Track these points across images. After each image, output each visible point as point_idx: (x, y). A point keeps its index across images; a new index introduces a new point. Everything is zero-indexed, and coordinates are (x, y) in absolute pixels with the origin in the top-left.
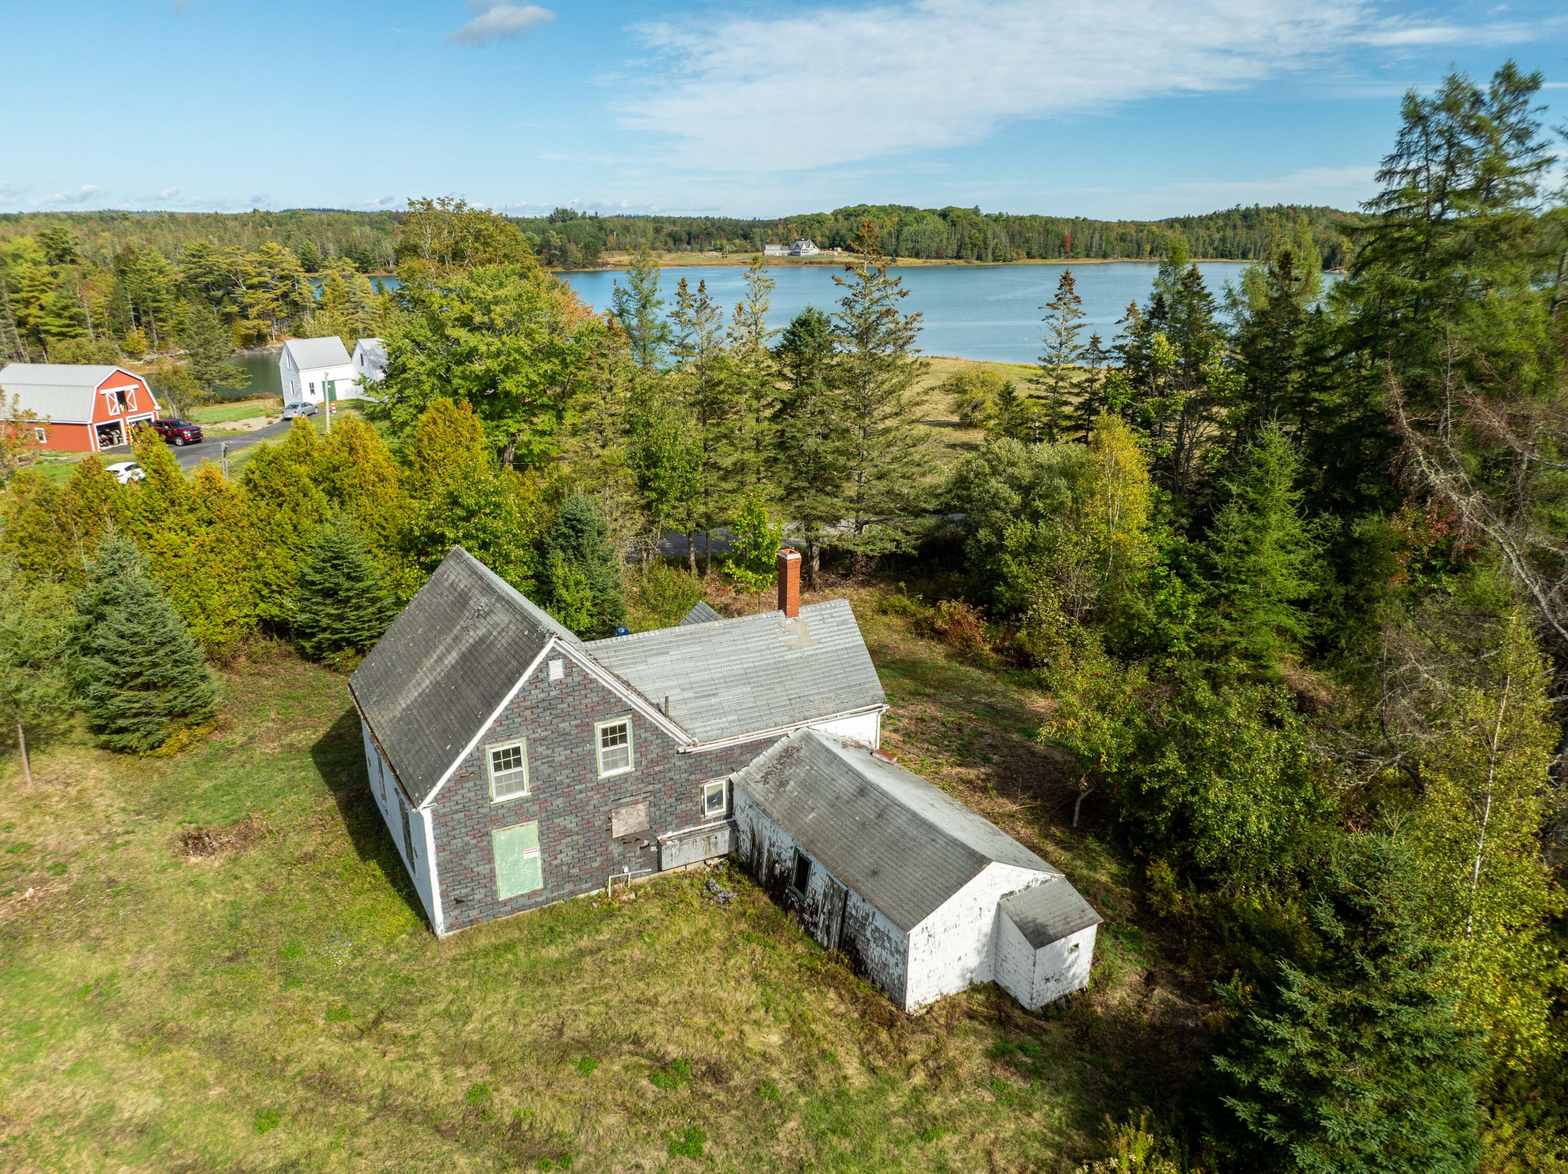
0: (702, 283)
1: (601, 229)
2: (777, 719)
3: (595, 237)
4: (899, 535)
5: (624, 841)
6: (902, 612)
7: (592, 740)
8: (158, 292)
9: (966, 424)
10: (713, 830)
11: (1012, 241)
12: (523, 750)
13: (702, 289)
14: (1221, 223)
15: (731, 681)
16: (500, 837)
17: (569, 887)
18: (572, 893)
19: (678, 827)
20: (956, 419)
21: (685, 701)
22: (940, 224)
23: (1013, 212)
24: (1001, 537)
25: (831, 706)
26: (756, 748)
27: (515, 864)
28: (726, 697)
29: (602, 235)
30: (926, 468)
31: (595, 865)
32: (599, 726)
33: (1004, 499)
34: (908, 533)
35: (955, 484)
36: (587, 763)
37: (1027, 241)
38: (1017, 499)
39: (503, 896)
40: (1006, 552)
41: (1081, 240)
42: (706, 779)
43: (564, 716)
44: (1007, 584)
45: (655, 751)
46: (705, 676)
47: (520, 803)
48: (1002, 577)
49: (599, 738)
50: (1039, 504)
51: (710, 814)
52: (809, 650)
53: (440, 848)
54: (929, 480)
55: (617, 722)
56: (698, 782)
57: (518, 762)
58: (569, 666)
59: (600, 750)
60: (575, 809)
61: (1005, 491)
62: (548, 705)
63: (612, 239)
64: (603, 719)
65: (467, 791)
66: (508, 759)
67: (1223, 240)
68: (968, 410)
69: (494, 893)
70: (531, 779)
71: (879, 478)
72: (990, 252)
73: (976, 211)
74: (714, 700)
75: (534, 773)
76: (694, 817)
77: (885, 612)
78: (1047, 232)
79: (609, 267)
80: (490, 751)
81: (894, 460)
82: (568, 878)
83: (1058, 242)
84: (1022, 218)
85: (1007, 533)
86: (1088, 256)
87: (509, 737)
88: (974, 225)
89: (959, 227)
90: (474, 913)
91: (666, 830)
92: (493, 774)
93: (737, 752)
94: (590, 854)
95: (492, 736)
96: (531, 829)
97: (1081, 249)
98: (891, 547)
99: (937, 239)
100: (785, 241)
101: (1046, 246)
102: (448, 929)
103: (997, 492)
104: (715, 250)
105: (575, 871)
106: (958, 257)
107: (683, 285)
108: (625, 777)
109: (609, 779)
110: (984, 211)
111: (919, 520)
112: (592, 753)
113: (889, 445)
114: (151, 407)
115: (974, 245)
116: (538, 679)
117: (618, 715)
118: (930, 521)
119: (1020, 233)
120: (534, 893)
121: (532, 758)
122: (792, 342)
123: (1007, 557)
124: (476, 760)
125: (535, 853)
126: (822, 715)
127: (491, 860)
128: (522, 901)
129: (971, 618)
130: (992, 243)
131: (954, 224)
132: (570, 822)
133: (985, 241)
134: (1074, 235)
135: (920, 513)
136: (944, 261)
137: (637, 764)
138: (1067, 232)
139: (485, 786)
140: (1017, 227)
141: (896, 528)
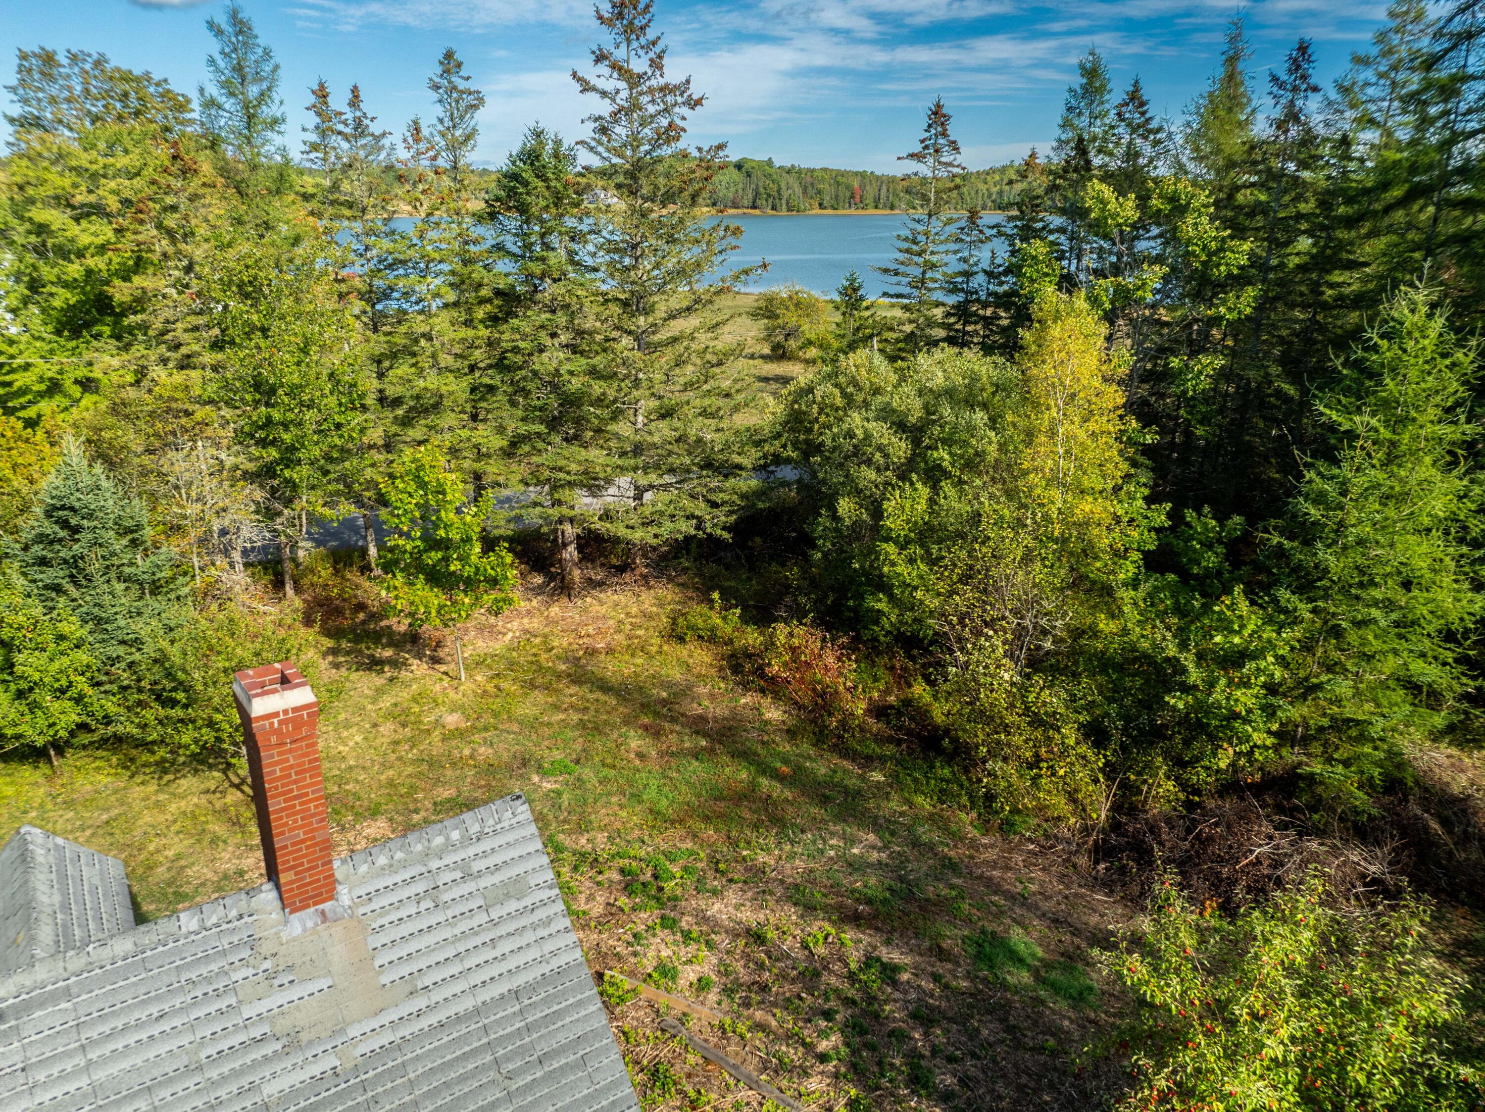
0: (355, 90)
4: (700, 508)
6: (711, 638)
9: (779, 354)
11: (805, 192)
13: (355, 101)
14: (997, 178)
20: (767, 351)
22: (735, 174)
23: (805, 165)
24: (877, 513)
30: (740, 398)
33: (880, 448)
34: (714, 505)
35: (784, 424)
37: (819, 192)
38: (900, 448)
40: (887, 539)
41: (870, 193)
44: (892, 598)
48: (882, 585)
50: (942, 455)
54: (743, 420)
61: (881, 432)
67: (1001, 193)
68: (781, 338)
71: (663, 417)
72: (784, 202)
73: (770, 162)
77: (681, 639)
78: (838, 184)
81: (686, 387)
83: (848, 194)
84: (813, 170)
85: (889, 506)
86: (876, 207)
88: (768, 176)
89: (754, 178)
97: (869, 201)
98: (687, 528)
99: (732, 190)
101: (837, 197)
103: (868, 436)
106: (754, 207)
107: (322, 94)
110: (777, 163)
111: (731, 482)
113: (679, 363)
115: (769, 195)
118: (749, 483)
119: (812, 184)
122: (512, 193)
123: (891, 548)
129: (830, 660)
130: (785, 194)
131: (749, 175)
133: (779, 191)
134: (862, 187)
135: (731, 470)
136: (740, 211)
138: (856, 184)
140: (809, 179)
141: (693, 497)
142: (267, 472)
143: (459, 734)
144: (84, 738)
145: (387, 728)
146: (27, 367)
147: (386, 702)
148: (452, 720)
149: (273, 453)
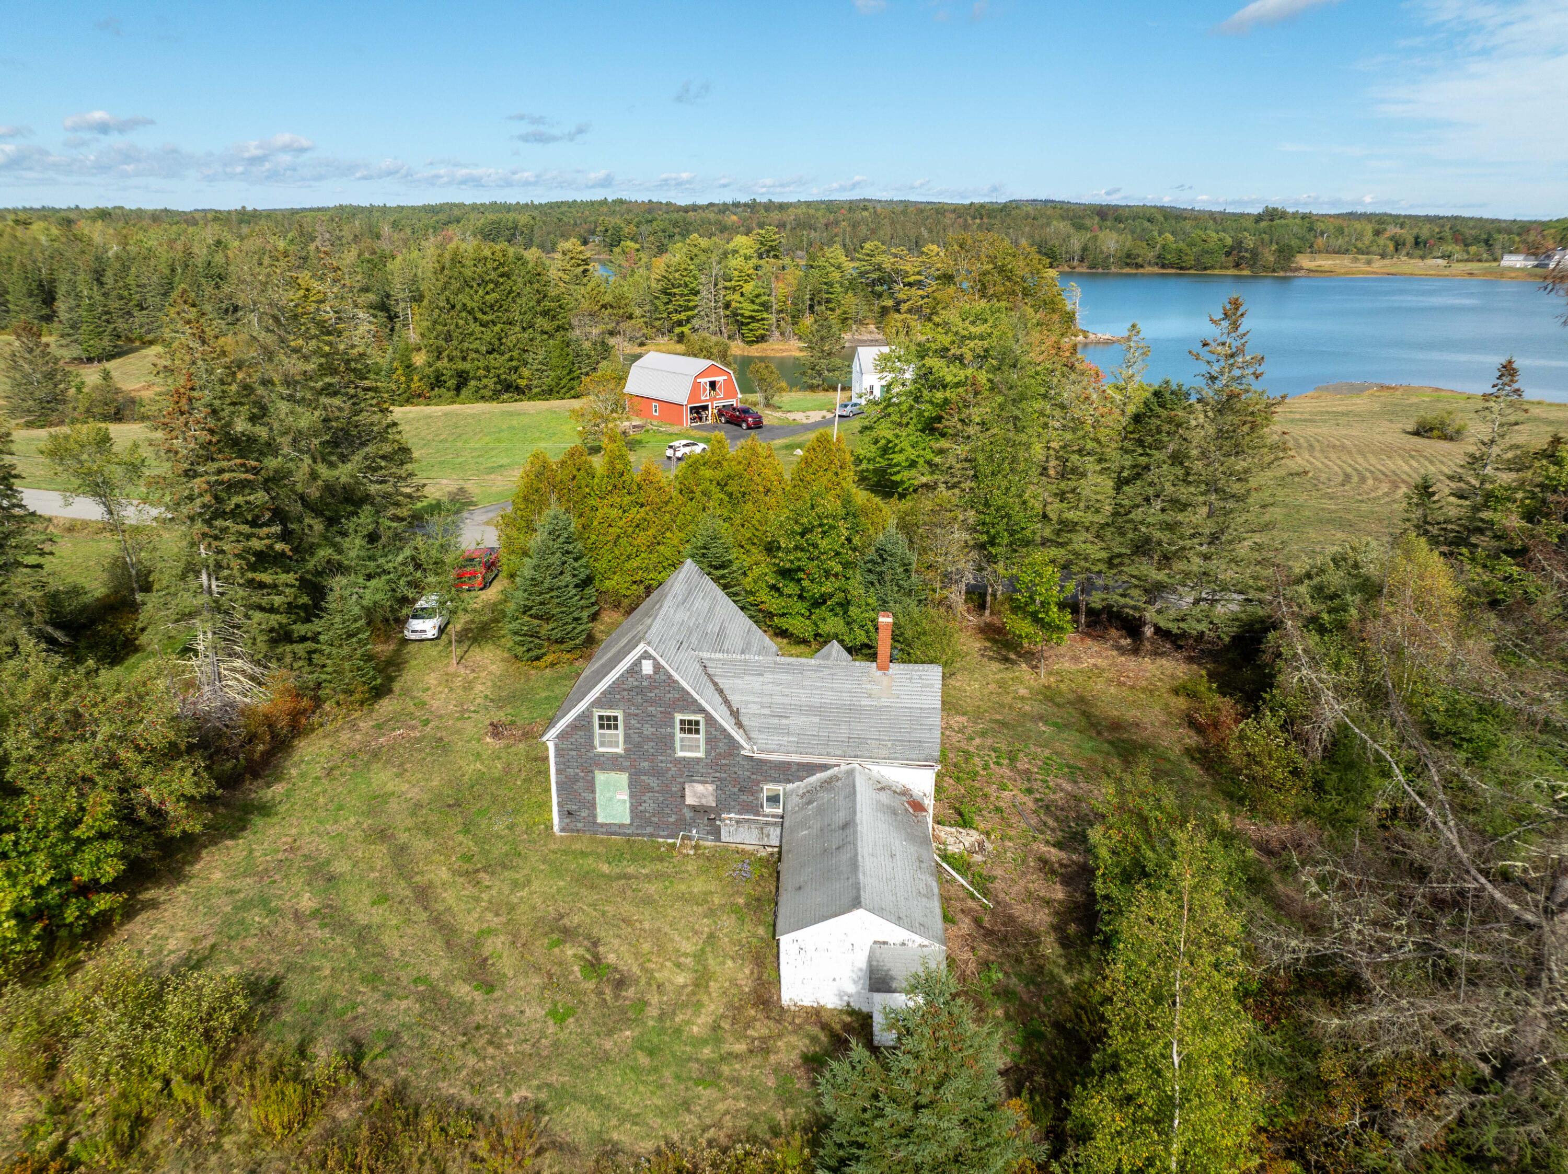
1: (1311, 229)
2: (831, 751)
3: (1302, 239)
5: (694, 808)
7: (672, 726)
8: (831, 286)
10: (767, 823)
12: (620, 718)
15: (805, 710)
16: (601, 777)
17: (649, 830)
18: (651, 835)
19: (740, 813)
21: (760, 715)
25: (884, 752)
26: (812, 768)
27: (611, 799)
28: (796, 721)
29: (1310, 236)
31: (672, 820)
32: (679, 717)
36: (667, 743)
39: (600, 820)
42: (767, 781)
43: (652, 702)
45: (722, 748)
46: (785, 700)
47: (616, 756)
49: (678, 726)
51: (767, 810)
52: (885, 702)
53: (559, 772)
55: (693, 717)
56: (758, 782)
57: (616, 727)
58: (657, 667)
59: (679, 735)
60: (658, 773)
62: (641, 691)
63: (1320, 242)
64: (682, 711)
65: (579, 736)
66: (608, 723)
69: (595, 816)
70: (625, 742)
74: (784, 721)
75: (627, 738)
76: (756, 809)
79: (1302, 273)
80: (597, 713)
82: (649, 823)
87: (610, 707)
90: (580, 825)
91: (729, 812)
92: (597, 731)
93: (794, 768)
94: (667, 810)
95: (597, 703)
96: (623, 778)
100: (1533, 250)
102: (562, 830)
104: (1442, 257)
105: (655, 819)
108: (698, 760)
109: (684, 759)
112: (672, 736)
114: (735, 396)
116: (635, 669)
117: (694, 712)
120: (622, 826)
121: (627, 727)
124: (585, 717)
125: (624, 796)
126: (876, 759)
127: (593, 791)
128: (614, 829)
132: (653, 782)
137: (708, 753)
139: (591, 737)
142: (982, 546)
143: (1023, 698)
144: (866, 651)
145: (992, 686)
146: (901, 451)
147: (998, 676)
148: (1023, 692)
149: (985, 538)
